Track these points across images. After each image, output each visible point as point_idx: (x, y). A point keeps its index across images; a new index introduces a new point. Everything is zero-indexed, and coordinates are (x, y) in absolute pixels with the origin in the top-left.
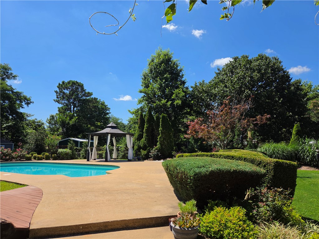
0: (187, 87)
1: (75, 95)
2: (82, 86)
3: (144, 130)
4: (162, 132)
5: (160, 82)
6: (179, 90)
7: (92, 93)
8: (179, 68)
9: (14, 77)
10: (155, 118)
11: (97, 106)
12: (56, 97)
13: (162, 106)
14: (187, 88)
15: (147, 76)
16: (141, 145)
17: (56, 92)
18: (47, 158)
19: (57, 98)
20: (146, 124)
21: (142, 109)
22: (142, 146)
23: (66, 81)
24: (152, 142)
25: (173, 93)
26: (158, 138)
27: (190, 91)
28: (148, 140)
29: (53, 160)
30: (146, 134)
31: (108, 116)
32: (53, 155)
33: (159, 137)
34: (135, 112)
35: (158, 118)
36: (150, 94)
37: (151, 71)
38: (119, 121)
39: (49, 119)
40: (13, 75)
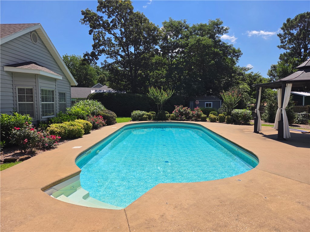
9: (226, 31)
12: (280, 41)
17: (280, 35)
19: (282, 42)
32: (227, 117)
39: (270, 71)
40: (224, 29)
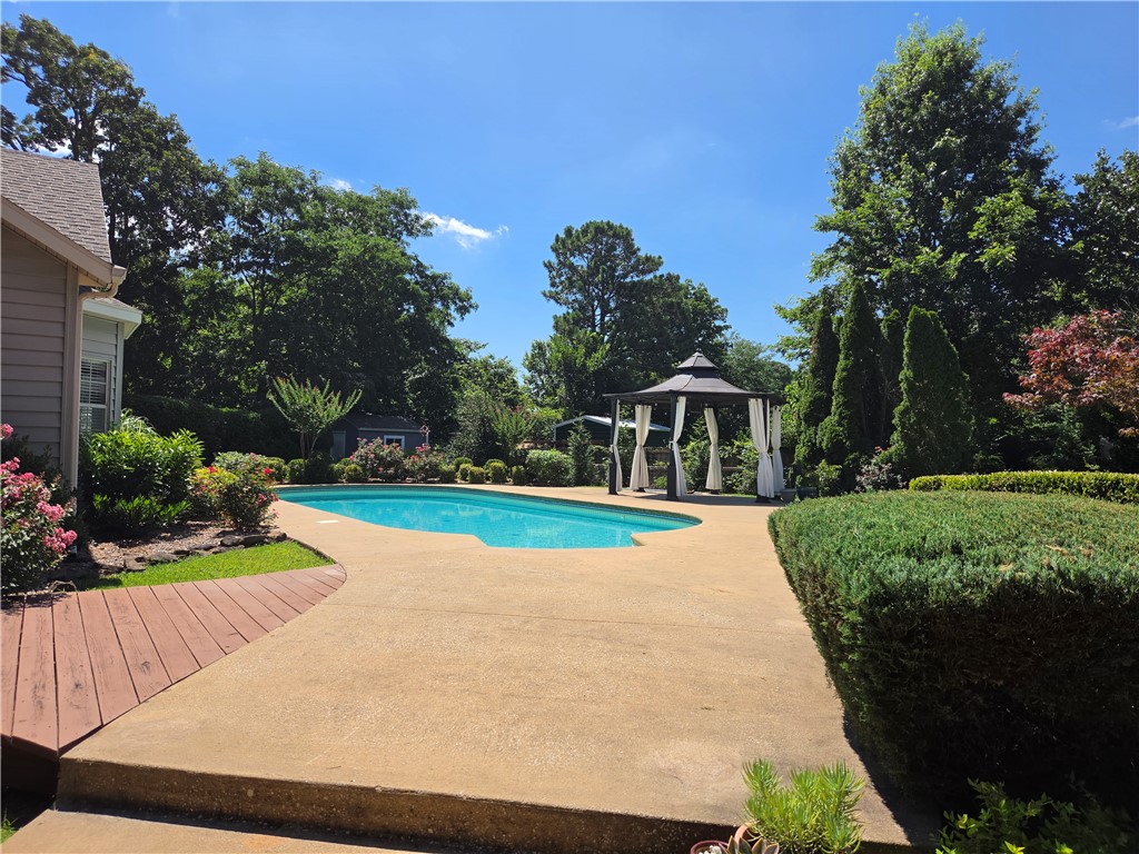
0: (1052, 181)
1: (604, 270)
2: (624, 236)
3: (835, 383)
4: (911, 389)
5: (914, 176)
6: (1008, 199)
7: (660, 257)
8: (1010, 102)
9: (426, 229)
10: (884, 331)
11: (679, 304)
12: (549, 282)
13: (920, 276)
14: (1053, 186)
15: (855, 158)
16: (820, 443)
17: (549, 266)
18: (499, 478)
19: (553, 285)
20: (842, 356)
21: (829, 298)
22: (824, 444)
23: (577, 227)
24: (867, 429)
25: (977, 216)
26: (897, 415)
27: (1068, 198)
28: (851, 419)
29: (515, 484)
30: (841, 399)
31: (719, 339)
32: (514, 469)
33: (900, 407)
34: (798, 313)
35: (896, 329)
36: (867, 234)
37: (874, 134)
38: (761, 356)
39: (530, 356)
40: (422, 222)
